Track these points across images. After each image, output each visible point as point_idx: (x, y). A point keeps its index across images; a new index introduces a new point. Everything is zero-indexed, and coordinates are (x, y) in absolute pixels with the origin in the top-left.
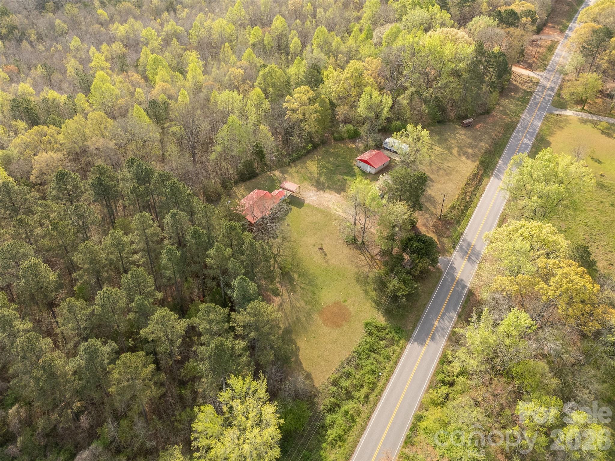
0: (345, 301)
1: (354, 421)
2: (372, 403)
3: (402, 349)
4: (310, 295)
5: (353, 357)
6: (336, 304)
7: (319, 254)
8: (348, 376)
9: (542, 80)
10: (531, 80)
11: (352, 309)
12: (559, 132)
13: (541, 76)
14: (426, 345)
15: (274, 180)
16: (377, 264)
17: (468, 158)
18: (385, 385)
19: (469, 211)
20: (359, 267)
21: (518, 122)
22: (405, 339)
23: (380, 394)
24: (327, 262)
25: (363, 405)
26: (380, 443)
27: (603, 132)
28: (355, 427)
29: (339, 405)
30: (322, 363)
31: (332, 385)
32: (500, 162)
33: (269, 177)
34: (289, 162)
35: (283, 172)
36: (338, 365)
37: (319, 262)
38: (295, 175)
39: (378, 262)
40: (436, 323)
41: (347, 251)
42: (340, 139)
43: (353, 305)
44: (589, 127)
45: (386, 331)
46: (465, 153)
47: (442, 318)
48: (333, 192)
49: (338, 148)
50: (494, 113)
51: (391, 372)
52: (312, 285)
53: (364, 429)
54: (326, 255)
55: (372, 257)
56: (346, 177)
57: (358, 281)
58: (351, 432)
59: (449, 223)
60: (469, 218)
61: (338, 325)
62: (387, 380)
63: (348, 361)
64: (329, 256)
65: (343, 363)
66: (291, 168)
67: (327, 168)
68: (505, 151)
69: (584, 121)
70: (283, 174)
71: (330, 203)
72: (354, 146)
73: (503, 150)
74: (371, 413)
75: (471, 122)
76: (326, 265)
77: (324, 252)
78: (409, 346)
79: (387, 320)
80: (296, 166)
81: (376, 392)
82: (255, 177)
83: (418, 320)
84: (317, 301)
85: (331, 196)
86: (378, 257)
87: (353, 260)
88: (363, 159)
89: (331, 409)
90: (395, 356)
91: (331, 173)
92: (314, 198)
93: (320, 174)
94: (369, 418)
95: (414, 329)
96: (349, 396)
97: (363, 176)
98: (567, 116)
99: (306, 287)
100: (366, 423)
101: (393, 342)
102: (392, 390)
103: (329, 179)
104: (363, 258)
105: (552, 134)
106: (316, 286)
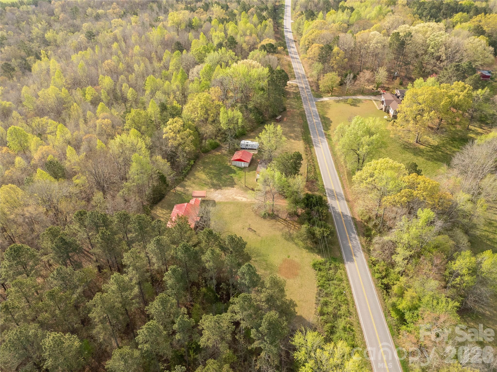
0: (289, 257)
1: (352, 330)
2: (354, 313)
3: (344, 269)
4: (264, 263)
5: (320, 290)
6: (285, 261)
7: (251, 233)
8: (326, 304)
9: (298, 84)
10: (293, 86)
11: (297, 260)
12: (329, 111)
13: (296, 82)
14: (355, 261)
15: (180, 195)
16: (291, 224)
17: (294, 139)
18: (352, 297)
19: (317, 171)
20: (281, 230)
21: (304, 111)
22: (342, 263)
23: (354, 304)
24: (259, 236)
25: (350, 318)
26: (377, 335)
27: (351, 105)
28: (356, 334)
29: (334, 326)
30: (304, 305)
31: (321, 315)
32: (312, 137)
33: (175, 194)
34: (183, 178)
35: (184, 186)
36: (314, 301)
37: (254, 238)
38: (194, 185)
39: (290, 222)
40: (350, 245)
41: (267, 224)
42: (206, 152)
43: (296, 257)
44: (342, 104)
45: (328, 264)
46: (291, 137)
47: (351, 240)
48: (229, 188)
49: (210, 158)
50: (288, 110)
51: (350, 287)
52: (260, 256)
53: (362, 332)
54: (255, 231)
55: (285, 220)
56: (231, 175)
57: (287, 240)
58: (356, 339)
59: (313, 182)
60: (320, 174)
61: (296, 275)
62: (351, 294)
63: (319, 294)
64: (258, 232)
65: (316, 298)
66: (186, 181)
67: (214, 174)
68: (310, 130)
69: (338, 101)
70: (184, 188)
71: (233, 196)
72: (220, 154)
73: (309, 130)
74: (358, 319)
75: (281, 118)
76: (259, 238)
77: (253, 230)
78: (347, 266)
79: (323, 256)
80: (189, 179)
81: (351, 305)
82: (164, 197)
83: (339, 248)
84: (272, 265)
85: (230, 191)
86: (288, 219)
87: (274, 227)
88: (236, 159)
89: (331, 331)
90: (343, 276)
91: (218, 176)
92: (220, 196)
93: (211, 178)
94: (359, 323)
95: (341, 254)
96: (336, 317)
97: (241, 170)
98: (326, 101)
99: (257, 259)
100: (360, 327)
101: (336, 268)
102: (358, 298)
103: (220, 179)
104: (280, 223)
105: (326, 113)
106: (263, 255)
